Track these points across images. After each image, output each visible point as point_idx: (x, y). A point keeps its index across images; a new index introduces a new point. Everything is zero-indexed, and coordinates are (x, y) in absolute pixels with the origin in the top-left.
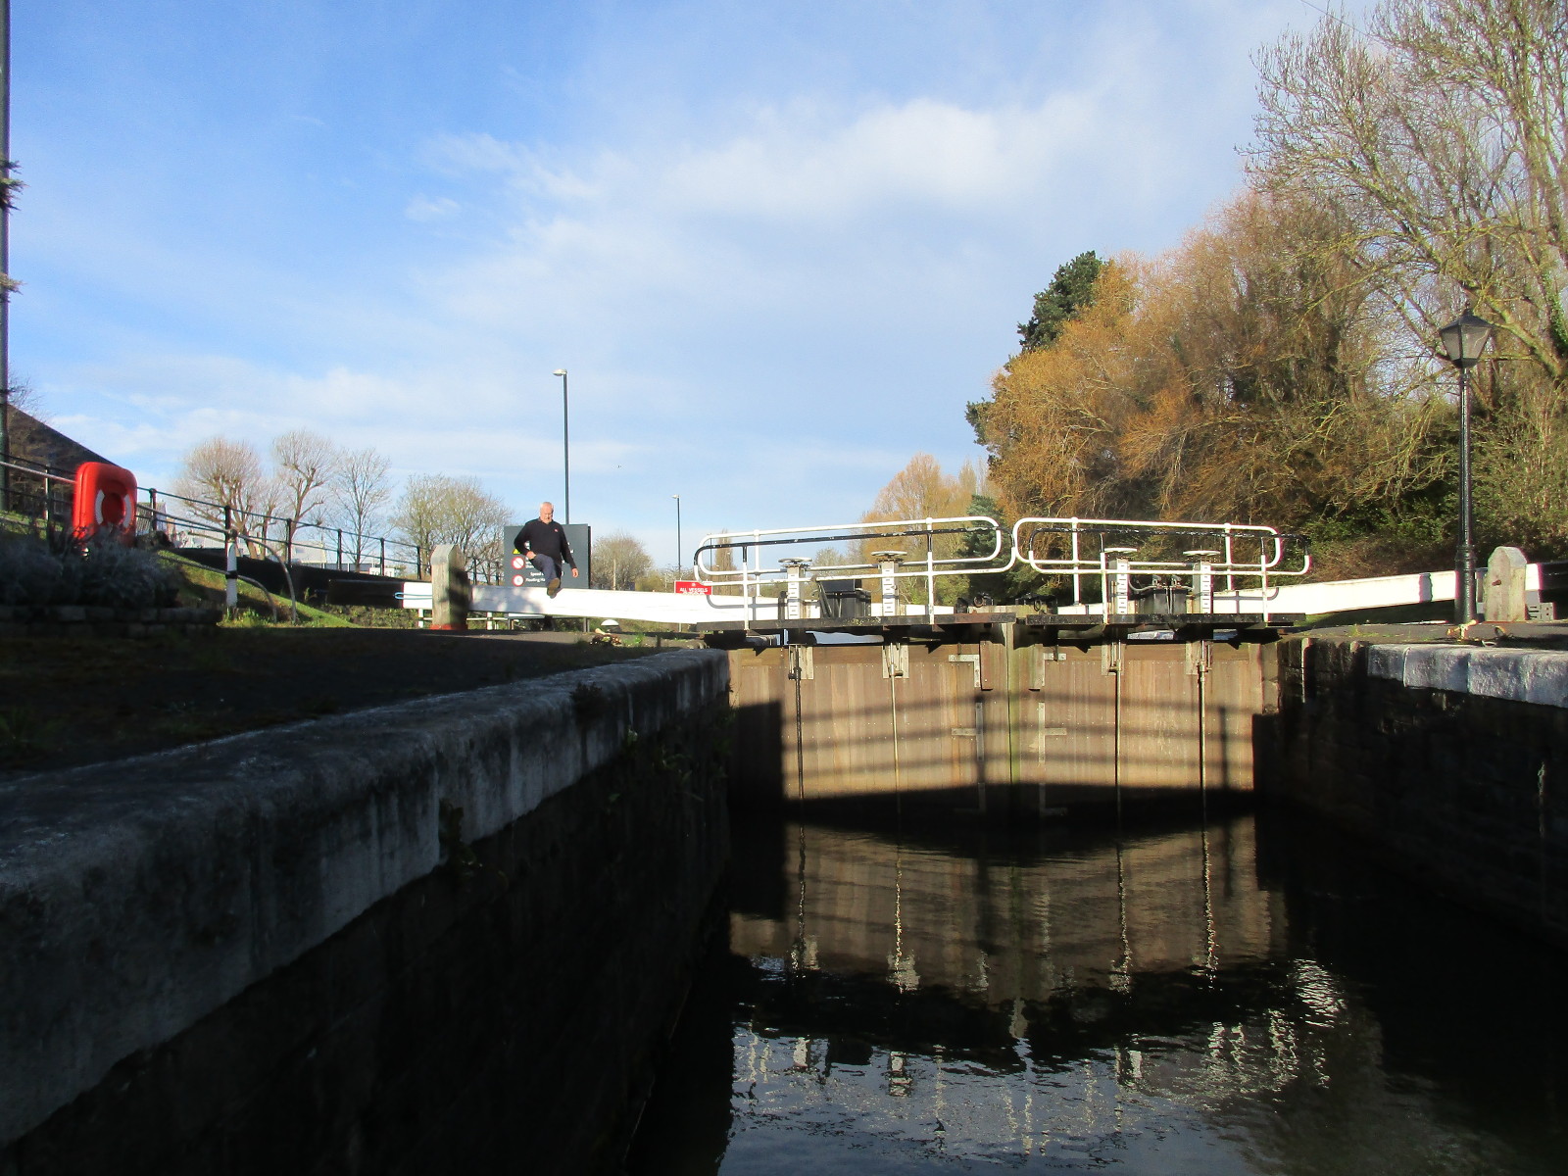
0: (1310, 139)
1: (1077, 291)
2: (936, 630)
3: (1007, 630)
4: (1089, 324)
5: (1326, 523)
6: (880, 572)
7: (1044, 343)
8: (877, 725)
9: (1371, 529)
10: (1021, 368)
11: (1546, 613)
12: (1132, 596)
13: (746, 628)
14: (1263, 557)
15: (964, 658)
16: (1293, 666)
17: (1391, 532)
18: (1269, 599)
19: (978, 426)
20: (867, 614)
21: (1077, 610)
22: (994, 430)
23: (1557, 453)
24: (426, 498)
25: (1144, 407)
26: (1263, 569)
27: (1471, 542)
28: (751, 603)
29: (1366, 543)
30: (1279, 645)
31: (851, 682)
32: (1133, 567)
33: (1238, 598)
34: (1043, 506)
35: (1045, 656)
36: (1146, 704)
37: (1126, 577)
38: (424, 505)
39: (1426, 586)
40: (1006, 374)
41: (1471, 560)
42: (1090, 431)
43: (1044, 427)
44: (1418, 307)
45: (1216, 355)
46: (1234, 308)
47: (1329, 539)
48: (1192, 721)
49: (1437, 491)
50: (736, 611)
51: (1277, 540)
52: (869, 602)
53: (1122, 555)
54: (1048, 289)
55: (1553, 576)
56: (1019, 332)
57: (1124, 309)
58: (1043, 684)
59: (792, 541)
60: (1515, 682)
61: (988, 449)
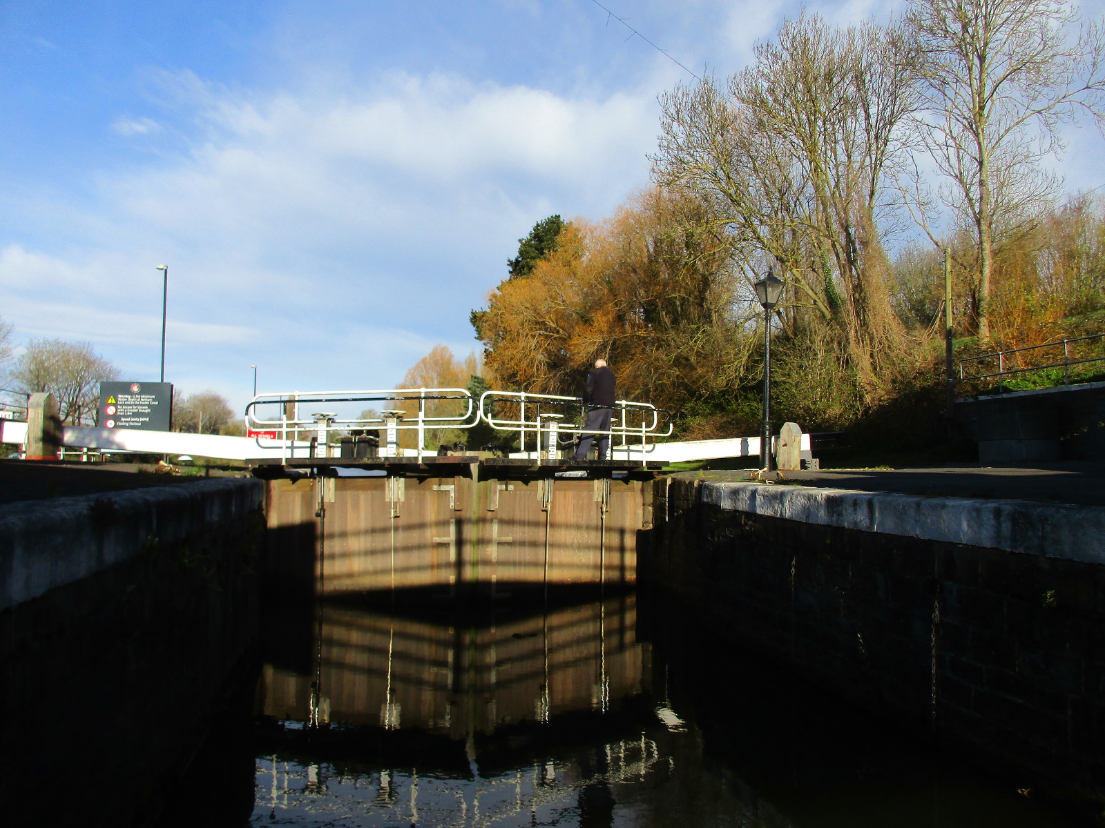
0: (692, 156)
1: (547, 241)
2: (423, 467)
3: (474, 468)
4: (554, 263)
5: (697, 405)
6: (386, 425)
7: (524, 274)
8: (379, 541)
9: (723, 409)
10: (509, 289)
11: (814, 465)
12: (559, 447)
13: (284, 463)
14: (644, 424)
15: (444, 488)
16: (661, 496)
17: (735, 412)
18: (647, 452)
19: (478, 327)
20: (376, 454)
21: (523, 455)
22: (488, 331)
23: (827, 367)
24: (44, 357)
25: (586, 320)
26: (644, 432)
27: (769, 419)
28: (290, 445)
29: (719, 418)
30: (654, 482)
31: (362, 504)
32: (560, 428)
33: (629, 451)
34: (520, 385)
35: (499, 487)
36: (567, 526)
37: (555, 434)
38: (42, 362)
39: (745, 446)
40: (498, 293)
41: (769, 430)
42: (552, 336)
43: (521, 331)
44: (753, 270)
45: (633, 291)
46: (646, 260)
47: (698, 415)
48: (596, 537)
49: (760, 387)
50: (279, 451)
51: (655, 413)
52: (377, 446)
53: (553, 419)
54: (529, 237)
55: (818, 442)
56: (508, 265)
57: (577, 256)
58: (497, 507)
59: (321, 401)
60: (781, 506)
61: (484, 344)
